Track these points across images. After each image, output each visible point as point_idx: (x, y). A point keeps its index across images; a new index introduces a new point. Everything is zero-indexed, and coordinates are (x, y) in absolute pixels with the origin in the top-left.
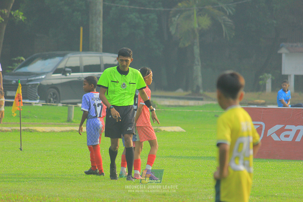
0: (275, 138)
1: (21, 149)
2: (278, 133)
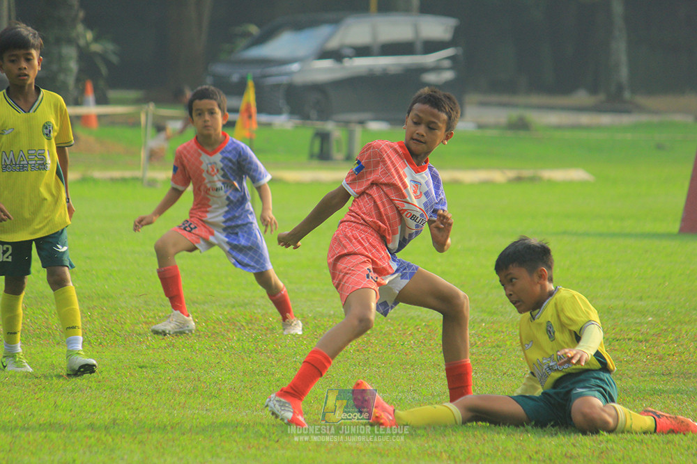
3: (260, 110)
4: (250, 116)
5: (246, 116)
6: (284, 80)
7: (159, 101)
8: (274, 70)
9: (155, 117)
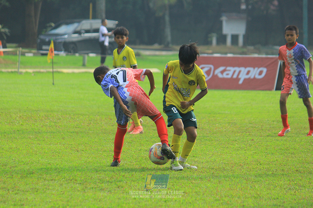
0: (220, 76)
1: (53, 84)
2: (222, 72)
3: (55, 50)
4: (52, 52)
5: (51, 52)
6: (63, 40)
7: (23, 47)
8: (59, 37)
9: (22, 52)
